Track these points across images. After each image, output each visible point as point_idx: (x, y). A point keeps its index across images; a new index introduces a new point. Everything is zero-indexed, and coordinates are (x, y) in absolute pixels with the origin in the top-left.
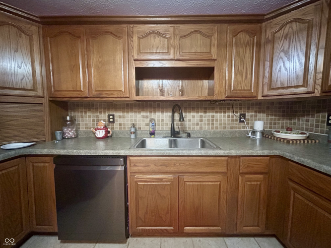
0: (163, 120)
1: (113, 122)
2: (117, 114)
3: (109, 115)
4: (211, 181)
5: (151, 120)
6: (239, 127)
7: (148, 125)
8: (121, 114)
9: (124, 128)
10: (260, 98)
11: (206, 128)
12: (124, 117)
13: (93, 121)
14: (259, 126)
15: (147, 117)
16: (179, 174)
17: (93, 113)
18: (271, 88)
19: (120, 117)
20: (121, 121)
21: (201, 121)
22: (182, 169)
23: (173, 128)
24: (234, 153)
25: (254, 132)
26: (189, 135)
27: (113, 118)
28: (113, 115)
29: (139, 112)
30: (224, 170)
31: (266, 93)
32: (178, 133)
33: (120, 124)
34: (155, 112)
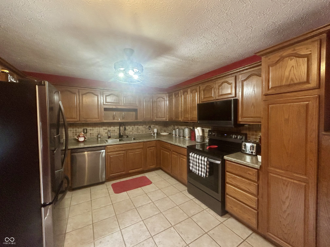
0: (114, 131)
1: (87, 133)
2: (88, 129)
3: (84, 129)
4: (138, 152)
5: (109, 131)
6: (148, 132)
7: (106, 133)
8: (91, 128)
9: (93, 136)
10: (154, 121)
11: (135, 133)
12: (93, 130)
13: (73, 133)
14: (155, 131)
15: (106, 129)
16: (126, 150)
17: (73, 128)
18: (157, 118)
19: (90, 130)
20: (91, 132)
21: (133, 130)
22: (128, 148)
23: (120, 133)
24: (145, 140)
25: (154, 133)
26: (128, 137)
27: (87, 131)
28: (86, 129)
29: (102, 127)
30: (142, 146)
31: (156, 119)
32: (123, 136)
33: (91, 134)
34: (110, 127)
